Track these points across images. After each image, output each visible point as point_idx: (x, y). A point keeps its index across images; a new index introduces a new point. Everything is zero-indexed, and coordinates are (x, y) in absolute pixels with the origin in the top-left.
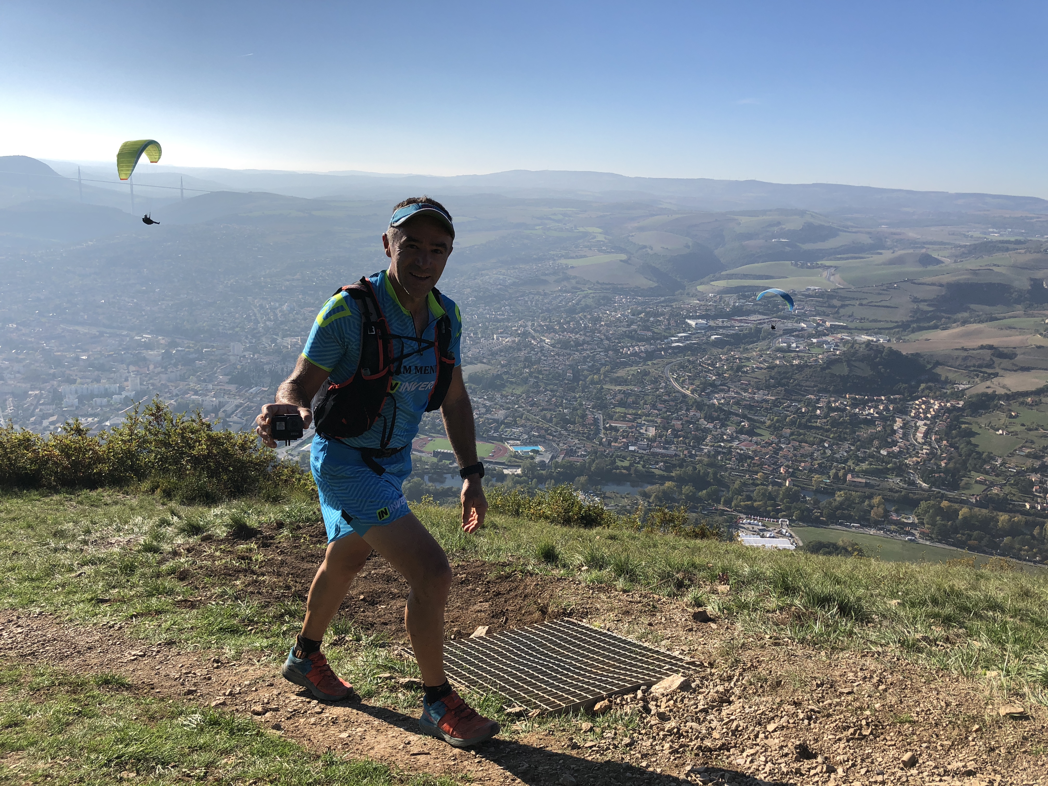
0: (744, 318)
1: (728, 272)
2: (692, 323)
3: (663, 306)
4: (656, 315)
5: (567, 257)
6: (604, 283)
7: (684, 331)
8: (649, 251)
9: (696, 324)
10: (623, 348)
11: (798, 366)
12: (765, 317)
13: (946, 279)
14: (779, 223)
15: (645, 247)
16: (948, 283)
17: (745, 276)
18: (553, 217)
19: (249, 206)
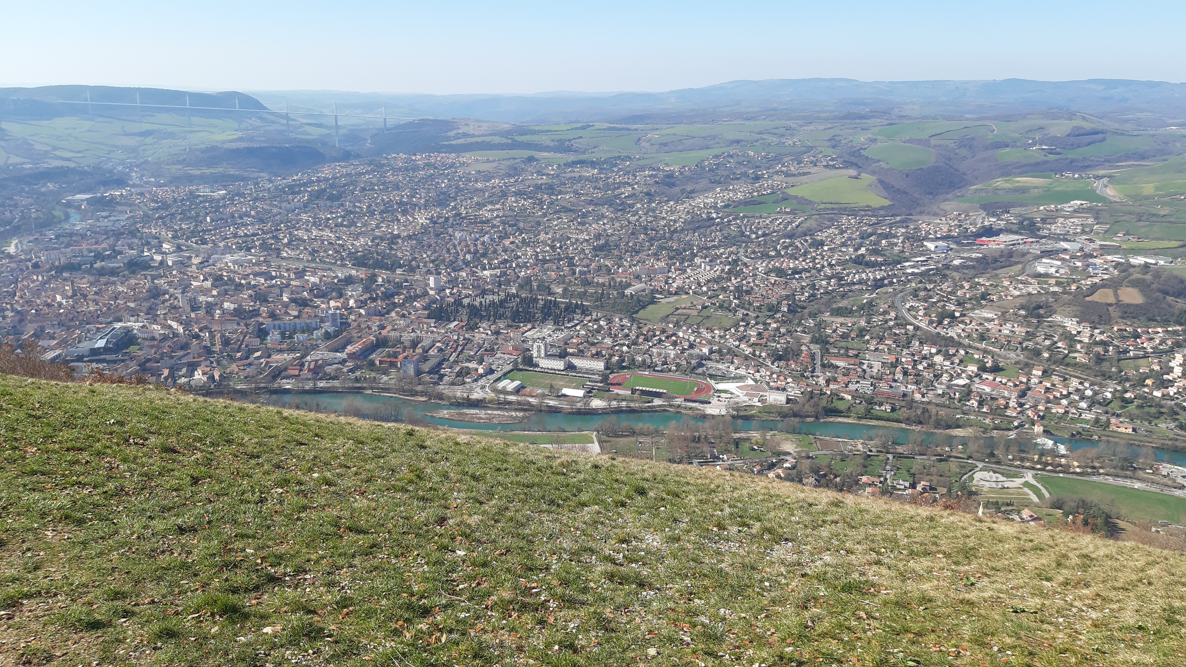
0: (994, 239)
1: (977, 186)
2: (931, 246)
3: (897, 228)
4: (889, 237)
6: (829, 203)
7: (922, 255)
9: (936, 247)
10: (848, 275)
12: (1021, 237)
14: (1042, 129)
15: (879, 160)
18: (774, 131)
19: (451, 134)
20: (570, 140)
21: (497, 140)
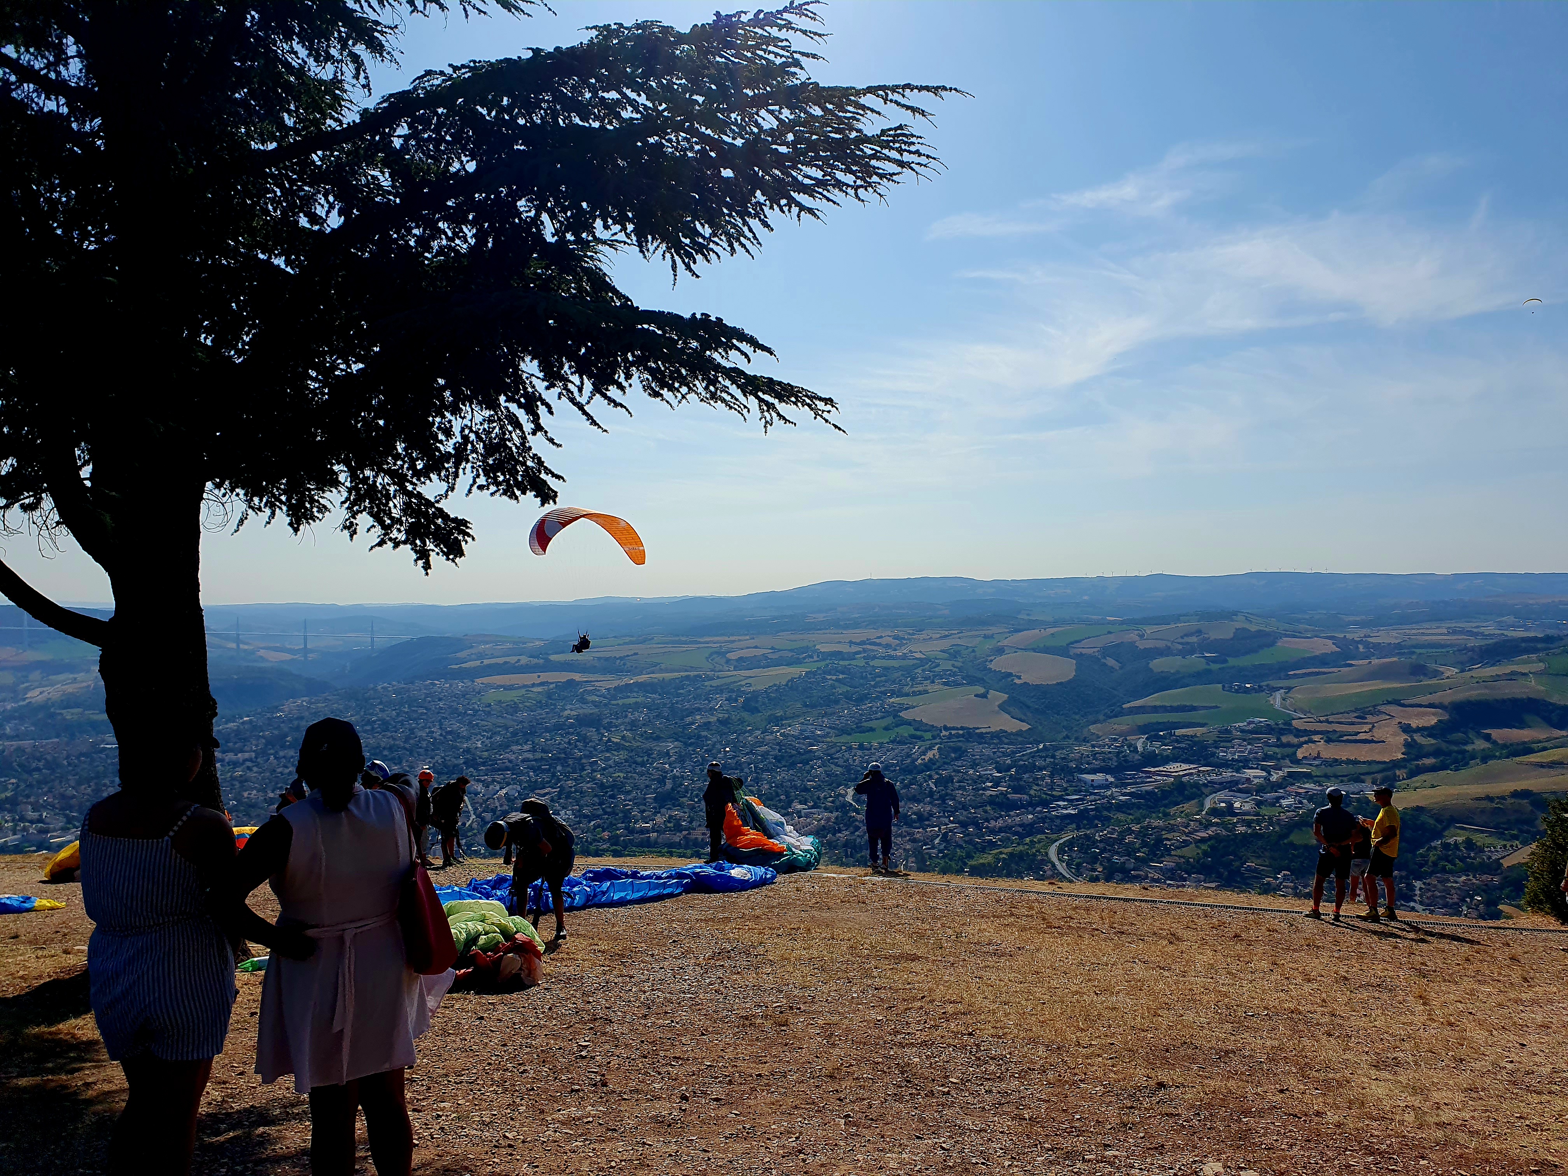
0: (1161, 768)
1: (1132, 704)
2: (1086, 778)
3: (1041, 757)
4: (1032, 768)
5: (900, 694)
6: (954, 728)
7: (1075, 791)
8: (1017, 681)
9: (1093, 781)
10: (988, 820)
11: (1244, 835)
12: (1192, 766)
13: (1448, 697)
14: (1199, 632)
15: (1010, 674)
16: (1451, 703)
17: (1155, 709)
18: (878, 641)
19: (462, 655)
20: (621, 658)
21: (524, 660)
